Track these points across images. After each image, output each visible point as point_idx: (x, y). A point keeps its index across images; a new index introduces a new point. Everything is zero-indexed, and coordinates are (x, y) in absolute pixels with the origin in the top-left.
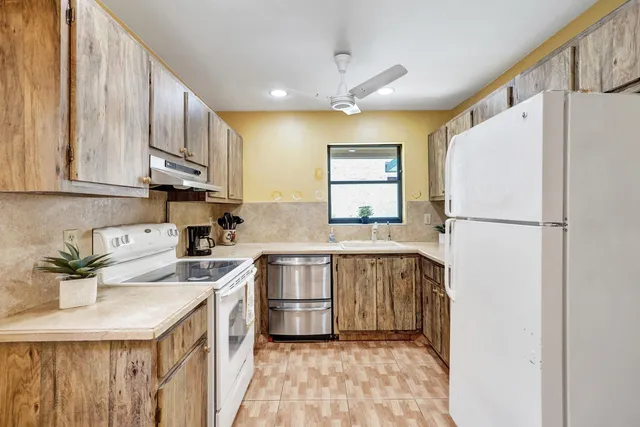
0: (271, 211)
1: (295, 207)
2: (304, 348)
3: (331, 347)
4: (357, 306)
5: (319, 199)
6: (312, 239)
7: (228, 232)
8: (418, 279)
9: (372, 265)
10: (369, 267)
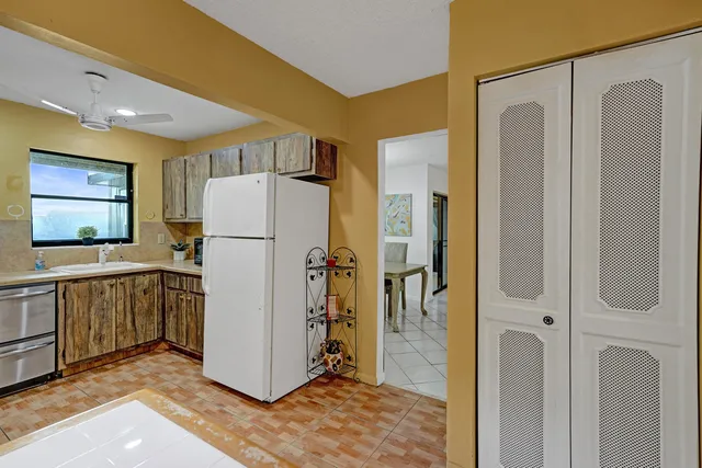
3: (55, 386)
4: (92, 332)
5: (15, 216)
8: (160, 292)
9: (112, 286)
10: (108, 288)
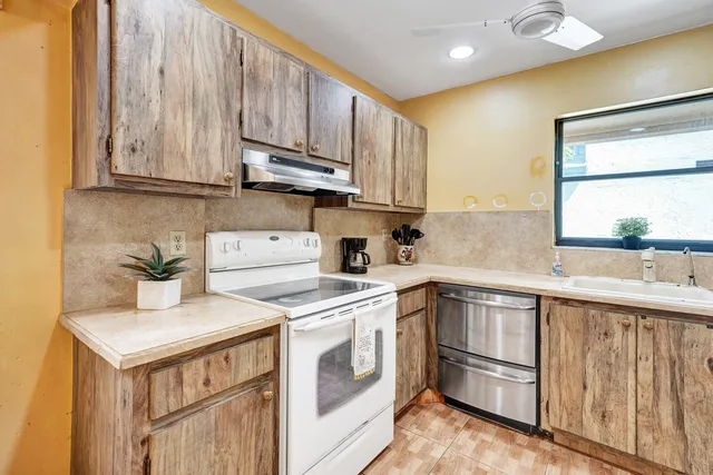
0: (461, 223)
1: (496, 218)
2: (486, 432)
3: (534, 448)
4: (588, 395)
5: (538, 206)
6: (522, 266)
7: (403, 248)
10: (618, 330)
